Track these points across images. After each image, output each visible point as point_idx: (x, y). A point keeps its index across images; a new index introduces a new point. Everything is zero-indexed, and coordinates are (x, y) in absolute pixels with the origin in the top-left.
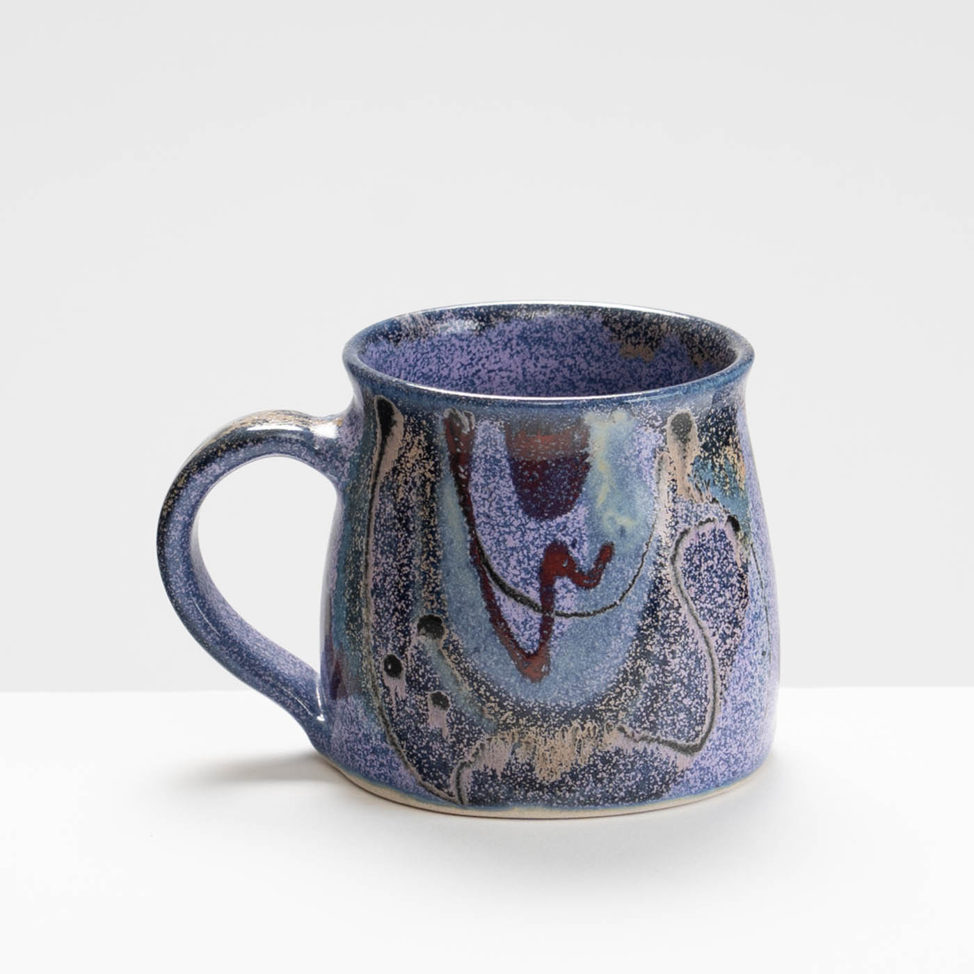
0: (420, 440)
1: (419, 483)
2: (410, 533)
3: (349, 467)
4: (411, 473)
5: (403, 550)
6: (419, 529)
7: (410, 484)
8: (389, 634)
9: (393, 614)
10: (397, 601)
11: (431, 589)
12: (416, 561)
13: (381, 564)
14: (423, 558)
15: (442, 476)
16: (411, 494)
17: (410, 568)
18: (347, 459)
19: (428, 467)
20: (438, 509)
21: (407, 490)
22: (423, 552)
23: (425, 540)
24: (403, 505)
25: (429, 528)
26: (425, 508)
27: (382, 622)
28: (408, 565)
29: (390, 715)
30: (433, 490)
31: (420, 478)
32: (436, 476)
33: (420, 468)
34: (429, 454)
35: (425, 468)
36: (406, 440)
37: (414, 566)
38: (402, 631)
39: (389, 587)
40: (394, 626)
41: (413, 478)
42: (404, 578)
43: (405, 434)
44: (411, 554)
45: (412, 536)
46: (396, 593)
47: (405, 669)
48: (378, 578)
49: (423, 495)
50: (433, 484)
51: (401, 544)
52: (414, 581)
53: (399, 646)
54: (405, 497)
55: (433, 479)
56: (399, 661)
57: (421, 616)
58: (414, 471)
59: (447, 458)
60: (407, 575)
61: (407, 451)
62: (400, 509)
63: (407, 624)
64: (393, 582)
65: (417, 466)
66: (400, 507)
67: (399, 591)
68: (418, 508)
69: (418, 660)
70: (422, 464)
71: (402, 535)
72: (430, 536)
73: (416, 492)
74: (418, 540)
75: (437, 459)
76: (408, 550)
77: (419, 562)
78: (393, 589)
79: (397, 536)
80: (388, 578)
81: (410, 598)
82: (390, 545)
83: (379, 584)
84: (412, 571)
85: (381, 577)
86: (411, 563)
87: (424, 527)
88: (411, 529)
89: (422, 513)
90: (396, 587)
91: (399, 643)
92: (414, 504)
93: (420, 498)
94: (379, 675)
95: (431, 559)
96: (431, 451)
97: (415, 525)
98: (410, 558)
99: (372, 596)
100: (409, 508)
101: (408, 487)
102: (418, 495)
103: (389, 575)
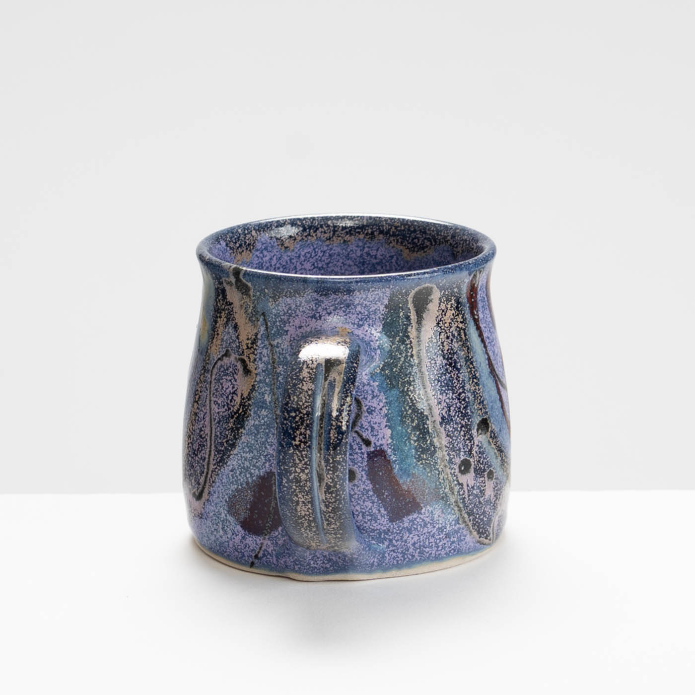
0: (452, 304)
1: (456, 334)
2: (458, 370)
3: (379, 353)
4: (449, 330)
5: (458, 384)
6: (464, 365)
7: (451, 337)
8: (461, 445)
9: (461, 430)
10: (462, 420)
11: (479, 401)
12: (467, 387)
13: (443, 402)
14: (471, 382)
15: (467, 322)
16: (453, 343)
17: (465, 393)
18: (377, 348)
19: (459, 320)
20: (471, 345)
21: (450, 342)
22: (470, 378)
23: (469, 370)
24: (450, 353)
25: (469, 360)
26: (464, 349)
27: (453, 440)
28: (463, 392)
29: (464, 502)
30: (465, 335)
31: (456, 330)
32: (465, 324)
33: (455, 323)
34: (459, 311)
35: (457, 322)
36: (441, 309)
37: (467, 391)
38: (469, 439)
39: (454, 413)
40: (463, 438)
41: (452, 332)
42: (463, 402)
43: (440, 304)
44: (463, 384)
45: (461, 372)
46: (460, 415)
47: (473, 464)
48: (444, 412)
49: (461, 341)
50: (464, 330)
51: (455, 381)
52: (469, 401)
53: (468, 450)
54: (450, 348)
55: (464, 327)
56: (469, 460)
57: (478, 422)
58: (451, 327)
59: (468, 309)
60: (464, 400)
61: (444, 316)
62: (448, 357)
63: (470, 433)
64: (456, 409)
65: (452, 323)
66: (448, 356)
67: (462, 413)
68: (460, 350)
69: (479, 454)
70: (455, 320)
71: (454, 375)
72: (471, 366)
73: (456, 341)
74: (465, 372)
75: (463, 312)
76: (461, 382)
77: (469, 387)
78: (457, 414)
79: (451, 377)
80: (451, 408)
81: (469, 414)
82: (447, 385)
83: (446, 416)
84: (466, 395)
85: (446, 409)
86: (465, 389)
87: (466, 361)
88: (459, 367)
89: (463, 353)
90: (459, 411)
91: (468, 448)
92: (456, 349)
93: (460, 343)
94: (455, 478)
95: (475, 380)
96: (459, 308)
97: (462, 363)
98: (463, 387)
99: (441, 427)
100: (454, 353)
101: (450, 339)
102: (457, 342)
103: (452, 406)
